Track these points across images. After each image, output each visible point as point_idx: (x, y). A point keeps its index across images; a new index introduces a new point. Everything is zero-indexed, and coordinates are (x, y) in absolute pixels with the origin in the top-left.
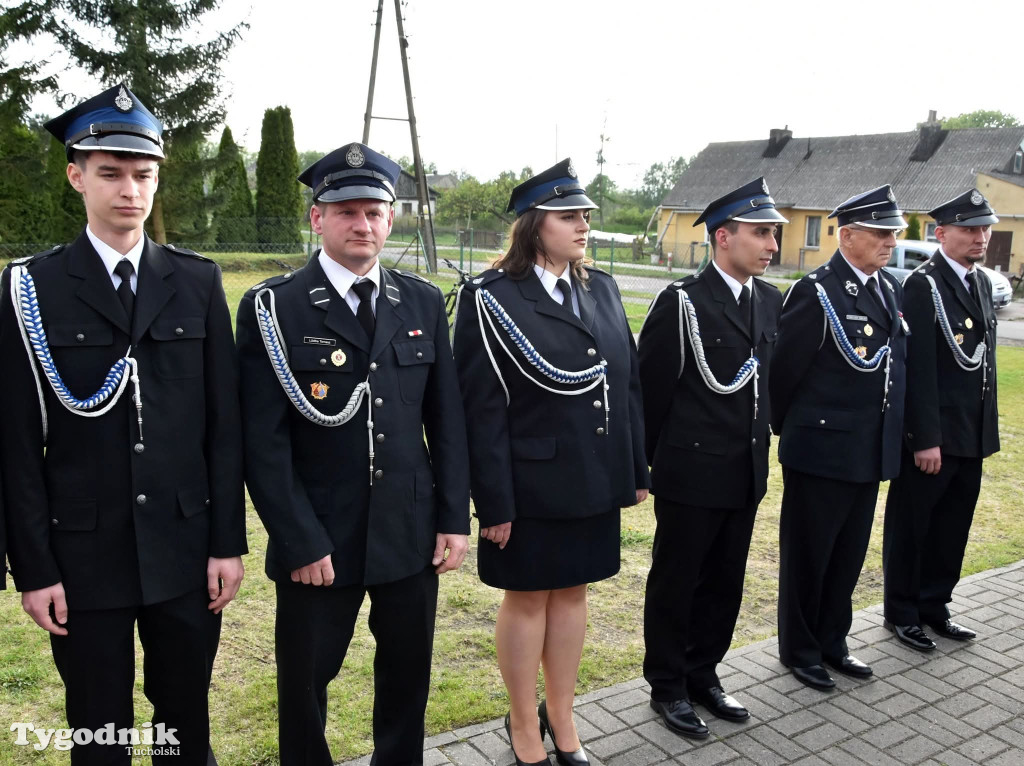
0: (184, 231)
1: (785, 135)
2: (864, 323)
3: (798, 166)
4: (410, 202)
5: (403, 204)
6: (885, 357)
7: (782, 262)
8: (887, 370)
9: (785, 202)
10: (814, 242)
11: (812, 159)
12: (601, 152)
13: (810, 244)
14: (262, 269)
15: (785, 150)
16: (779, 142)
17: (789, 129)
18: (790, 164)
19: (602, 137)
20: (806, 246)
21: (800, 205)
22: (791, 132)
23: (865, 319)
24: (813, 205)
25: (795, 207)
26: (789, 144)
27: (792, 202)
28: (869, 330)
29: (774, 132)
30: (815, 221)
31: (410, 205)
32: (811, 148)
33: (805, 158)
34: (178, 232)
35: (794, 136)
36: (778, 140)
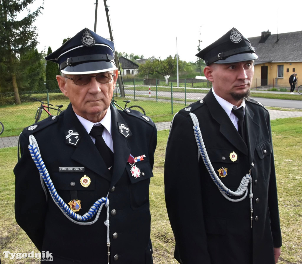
0: (25, 86)
1: (267, 34)
2: (81, 174)
3: (273, 46)
4: (129, 70)
5: (127, 71)
6: (104, 208)
7: (268, 84)
8: (107, 223)
9: (268, 60)
10: (281, 75)
11: (279, 42)
12: (199, 46)
13: (280, 76)
14: (56, 99)
15: (268, 39)
16: (266, 36)
17: (269, 31)
18: (270, 45)
19: (199, 41)
20: (278, 77)
21: (275, 61)
22: (270, 32)
23: (82, 169)
24: (280, 61)
25: (273, 62)
26: (270, 37)
27: (271, 60)
28: (86, 181)
29: (263, 33)
30: (281, 67)
31: (129, 71)
32: (278, 38)
33: (276, 42)
34: (23, 87)
35: (271, 34)
36: (265, 36)
